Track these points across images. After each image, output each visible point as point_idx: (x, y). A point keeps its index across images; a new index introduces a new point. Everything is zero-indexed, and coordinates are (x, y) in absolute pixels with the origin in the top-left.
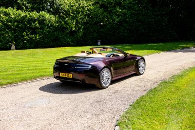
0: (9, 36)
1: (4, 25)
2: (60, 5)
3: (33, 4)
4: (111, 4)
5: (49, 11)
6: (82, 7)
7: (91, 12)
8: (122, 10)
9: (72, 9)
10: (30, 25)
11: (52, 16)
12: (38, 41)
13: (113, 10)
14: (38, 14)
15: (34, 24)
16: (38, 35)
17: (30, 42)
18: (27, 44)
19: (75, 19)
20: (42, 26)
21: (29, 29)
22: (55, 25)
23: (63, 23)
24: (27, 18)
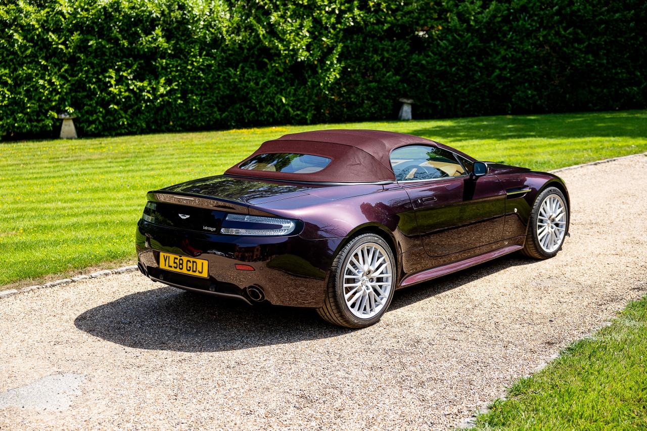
0: (51, 83)
1: (31, 40)
10: (130, 43)
12: (162, 107)
15: (149, 38)
16: (162, 80)
17: (131, 106)
18: (120, 114)
19: (308, 16)
20: (177, 43)
21: (128, 57)
22: (230, 41)
23: (262, 31)
24: (120, 12)
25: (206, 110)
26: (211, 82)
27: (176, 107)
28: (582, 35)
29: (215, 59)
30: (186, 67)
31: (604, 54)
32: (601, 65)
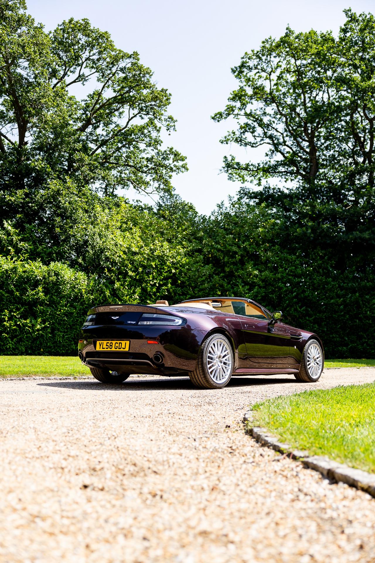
2: (102, 251)
3: (34, 243)
4: (233, 257)
5: (73, 265)
6: (158, 257)
7: (181, 272)
8: (260, 271)
9: (132, 262)
10: (21, 295)
11: (81, 275)
12: (37, 338)
13: (237, 270)
14: (45, 268)
15: (33, 292)
16: (39, 320)
17: (16, 336)
18: (8, 341)
19: (139, 286)
20: (51, 297)
21: (18, 304)
22: (86, 298)
23: (108, 293)
24: (16, 274)
25: (66, 342)
26: (71, 324)
27: (47, 340)
28: (311, 312)
29: (76, 309)
30: (56, 313)
31: (325, 324)
32: (323, 331)
